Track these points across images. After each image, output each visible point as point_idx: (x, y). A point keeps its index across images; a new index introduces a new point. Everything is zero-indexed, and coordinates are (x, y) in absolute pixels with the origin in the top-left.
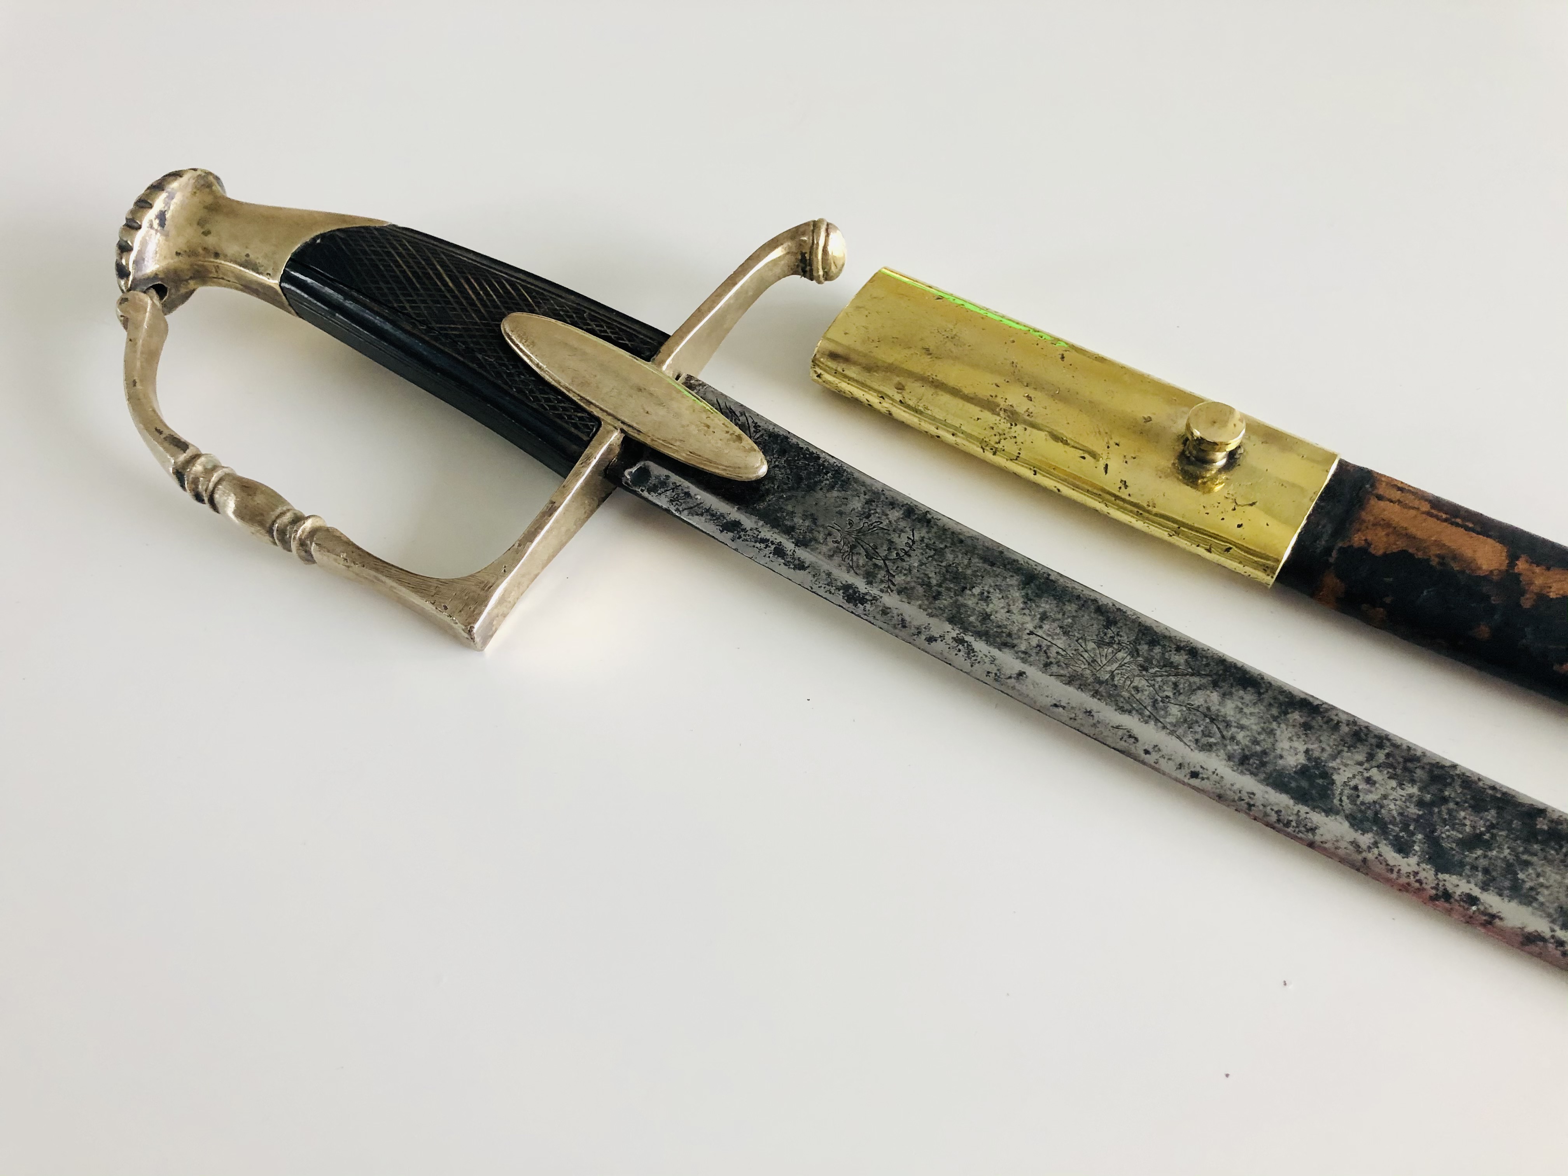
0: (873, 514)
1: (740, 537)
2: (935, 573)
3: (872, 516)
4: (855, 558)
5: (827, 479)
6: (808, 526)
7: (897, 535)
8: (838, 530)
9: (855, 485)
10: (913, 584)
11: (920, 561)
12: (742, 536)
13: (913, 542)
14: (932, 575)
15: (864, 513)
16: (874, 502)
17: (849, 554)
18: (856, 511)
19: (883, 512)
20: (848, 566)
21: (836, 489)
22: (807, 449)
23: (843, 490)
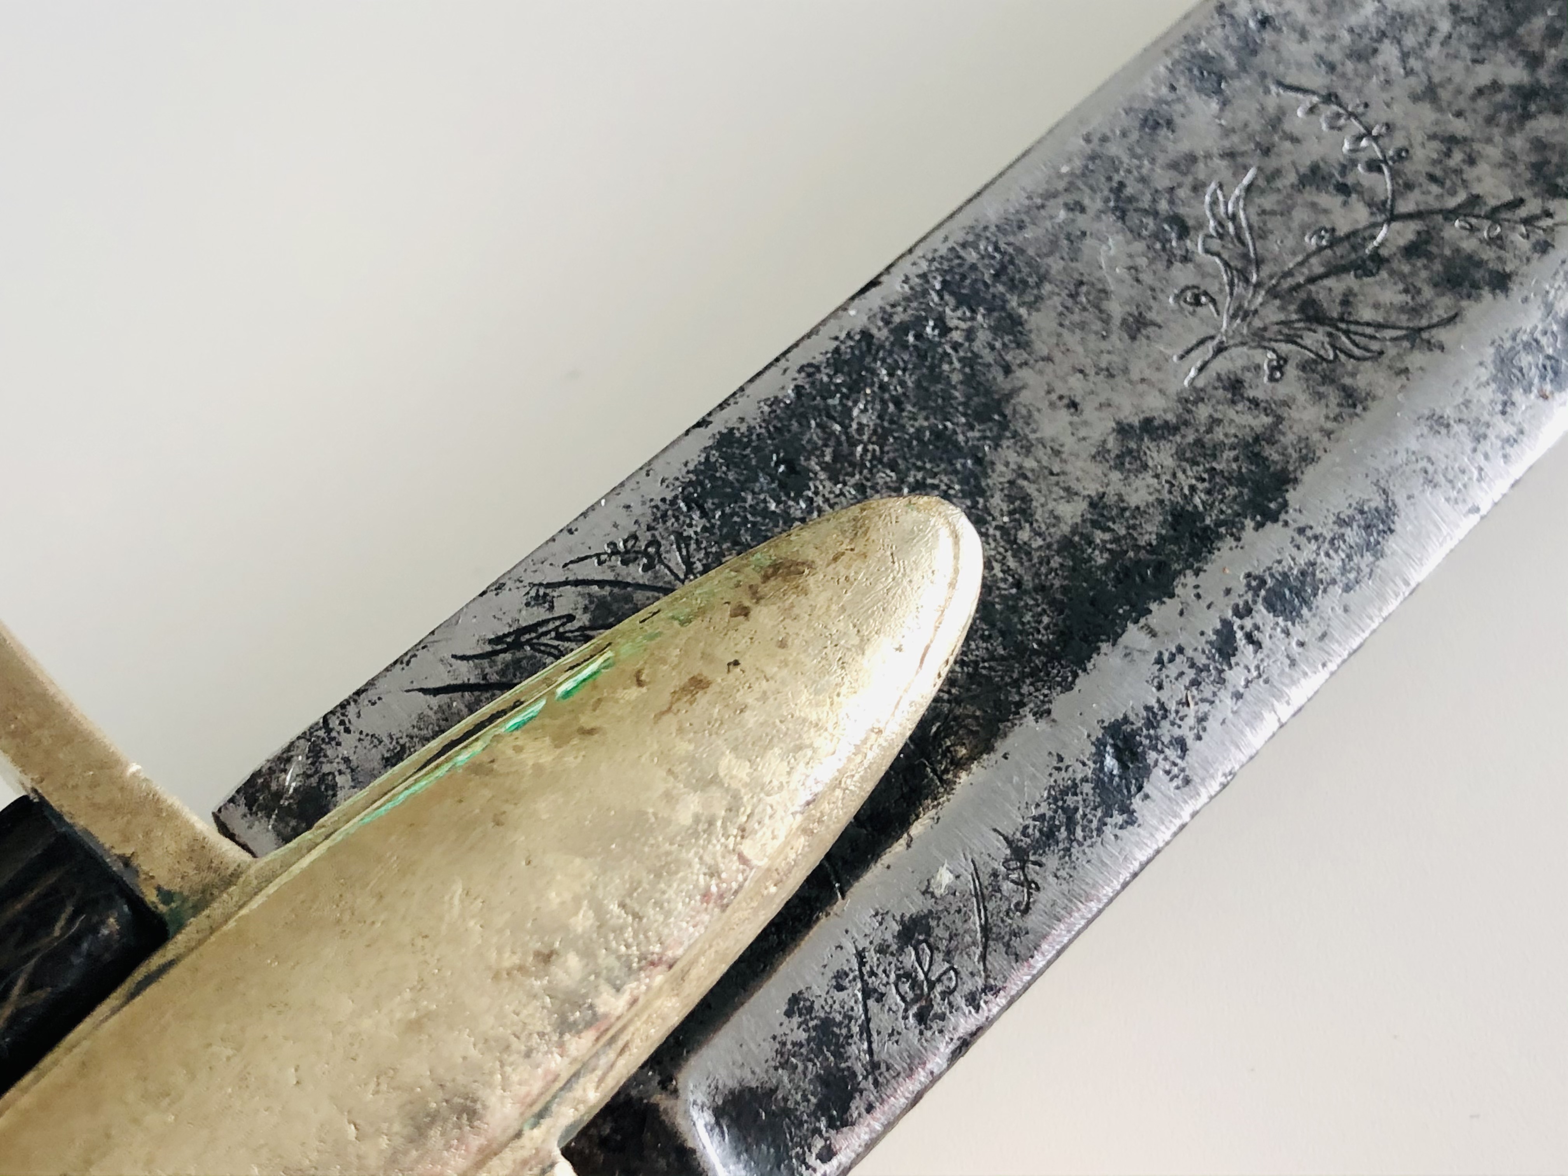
0: (1171, 202)
1: (1181, 745)
2: (1475, 61)
3: (1182, 211)
4: (1367, 314)
5: (970, 334)
6: (1180, 455)
7: (1288, 145)
8: (1220, 349)
9: (1028, 234)
10: (1518, 143)
11: (1416, 98)
12: (1177, 732)
13: (1330, 98)
14: (1483, 75)
15: (1159, 236)
16: (1122, 185)
17: (1347, 333)
18: (1142, 262)
19: (1174, 166)
20: (1406, 344)
21: (1023, 311)
22: (810, 370)
23: (1038, 285)
